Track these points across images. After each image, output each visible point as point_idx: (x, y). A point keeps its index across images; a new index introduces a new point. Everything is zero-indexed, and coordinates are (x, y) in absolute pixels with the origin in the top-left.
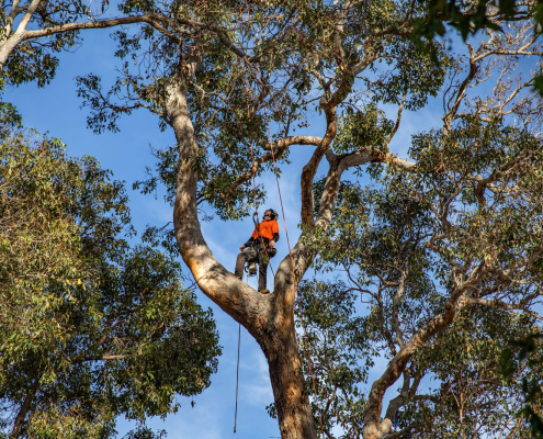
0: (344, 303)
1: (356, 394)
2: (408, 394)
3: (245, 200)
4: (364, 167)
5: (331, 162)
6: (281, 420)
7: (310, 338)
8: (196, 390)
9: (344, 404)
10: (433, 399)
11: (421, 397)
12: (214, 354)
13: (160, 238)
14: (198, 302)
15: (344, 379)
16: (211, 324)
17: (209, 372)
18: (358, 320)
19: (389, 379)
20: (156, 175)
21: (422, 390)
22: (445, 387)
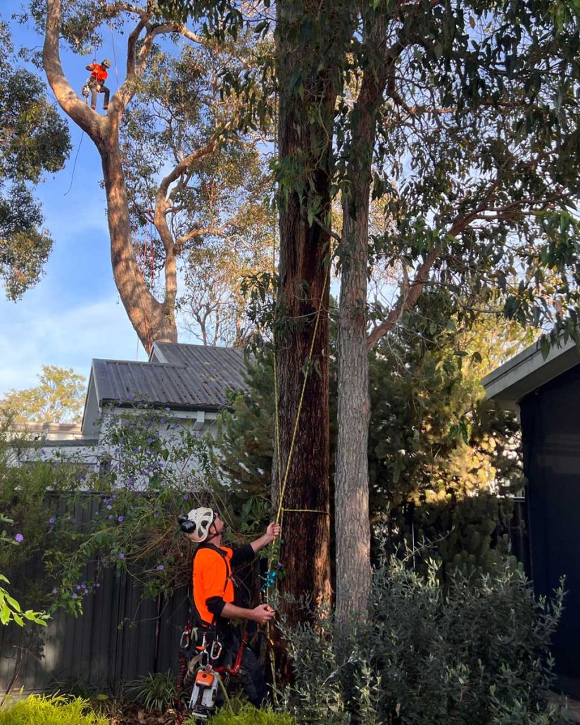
0: (149, 122)
1: (152, 182)
2: (183, 186)
3: (90, 43)
4: (168, 35)
5: (148, 30)
6: (108, 192)
7: (127, 146)
8: (55, 170)
9: (145, 187)
10: (196, 190)
11: (190, 188)
12: (68, 148)
13: (30, 56)
14: (58, 112)
15: (146, 172)
16: (66, 129)
17: (64, 159)
18: (156, 134)
19: (173, 178)
20: (29, 12)
21: (190, 184)
22: (204, 183)
